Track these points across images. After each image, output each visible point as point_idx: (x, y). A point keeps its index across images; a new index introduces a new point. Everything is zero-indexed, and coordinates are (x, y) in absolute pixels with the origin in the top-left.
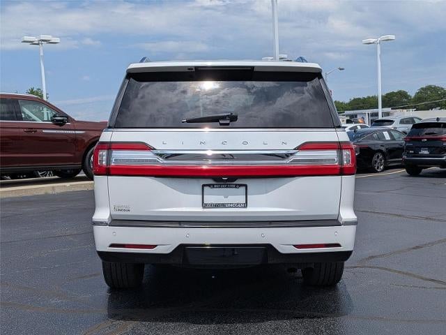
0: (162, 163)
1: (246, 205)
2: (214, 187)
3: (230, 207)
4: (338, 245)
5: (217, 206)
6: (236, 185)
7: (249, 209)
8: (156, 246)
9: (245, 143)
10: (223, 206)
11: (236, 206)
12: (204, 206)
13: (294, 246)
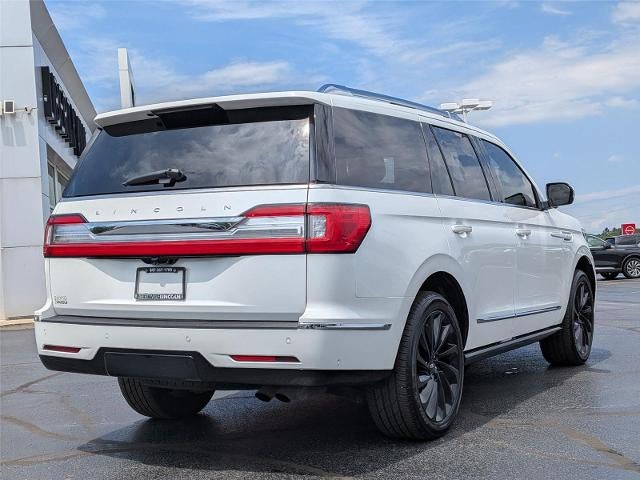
0: (94, 238)
1: (184, 297)
2: (149, 272)
3: (166, 299)
4: (293, 359)
5: (150, 297)
6: (173, 268)
7: (187, 303)
8: (80, 349)
9: (180, 209)
10: (157, 297)
11: (172, 297)
12: (138, 297)
13: (232, 356)
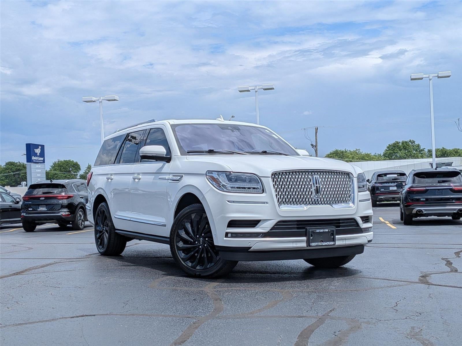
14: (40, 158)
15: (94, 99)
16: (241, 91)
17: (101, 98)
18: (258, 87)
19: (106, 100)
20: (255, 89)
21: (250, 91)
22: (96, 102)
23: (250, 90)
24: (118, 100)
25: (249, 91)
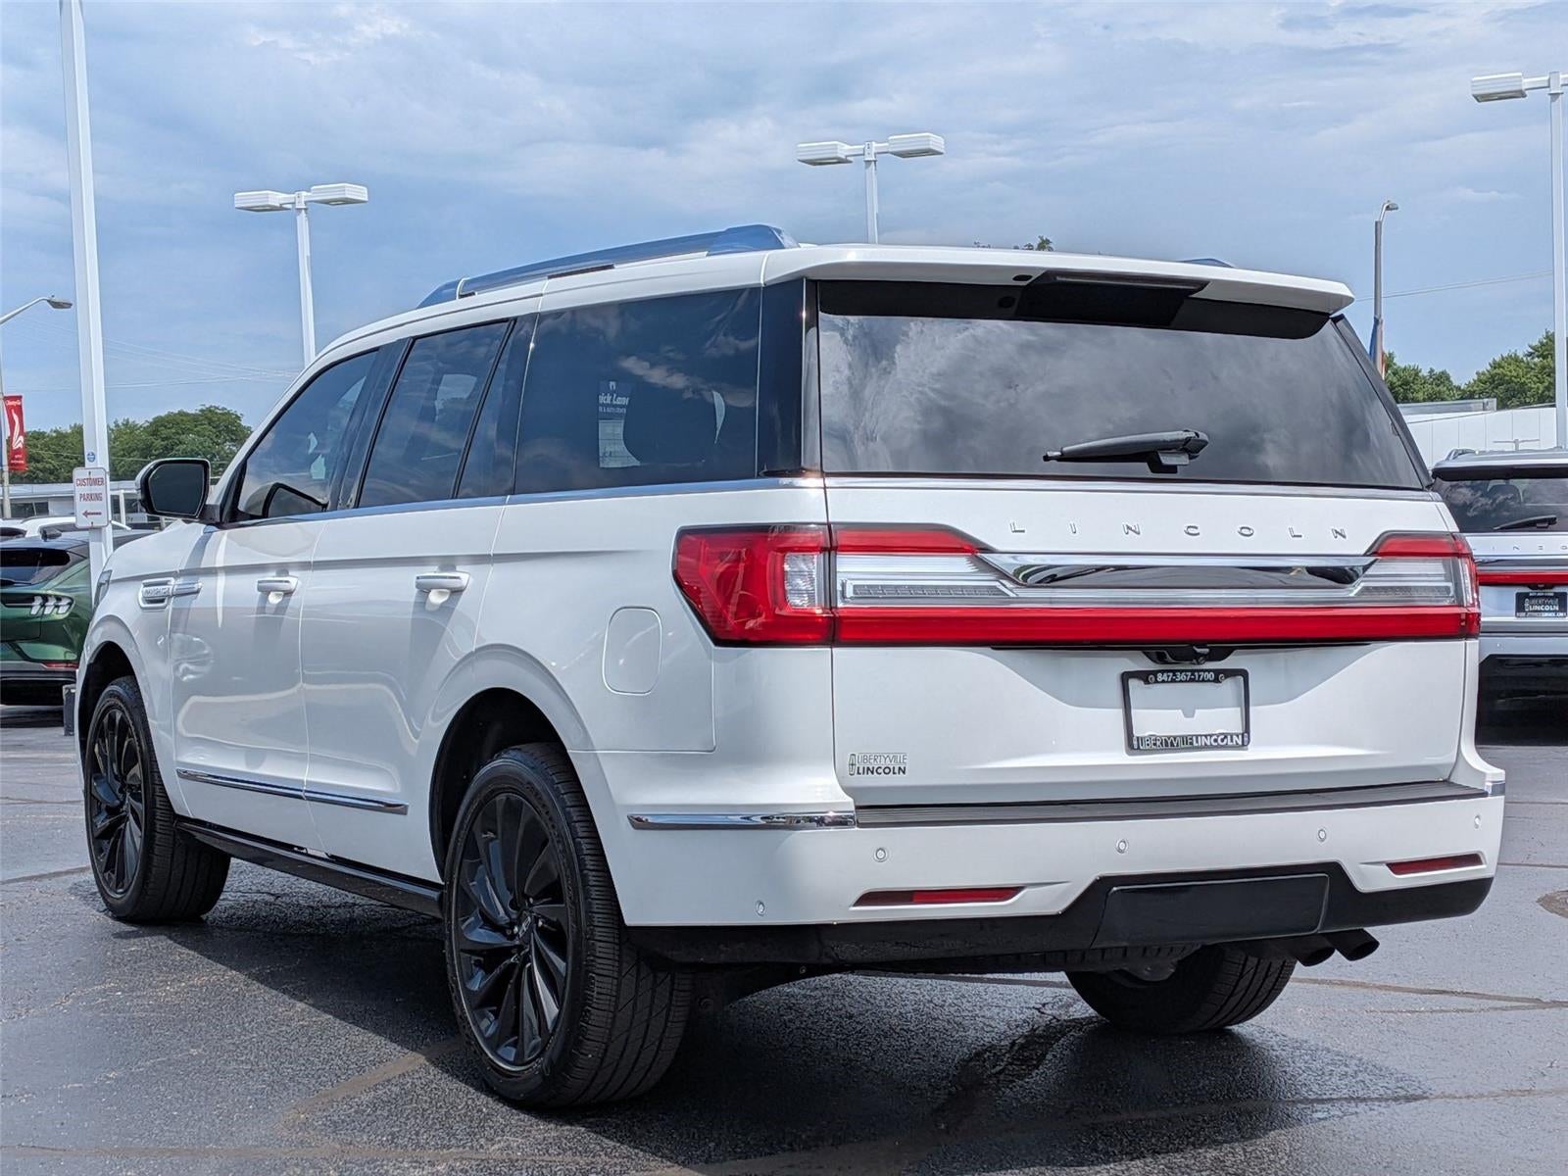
1: (1246, 740)
2: (1156, 681)
3: (1206, 747)
5: (1169, 744)
6: (1218, 672)
7: (1251, 753)
8: (1015, 890)
10: (1186, 743)
11: (1221, 742)
12: (1133, 744)
13: (1389, 866)
14: (619, 398)
15: (844, 150)
16: (1481, 98)
17: (874, 144)
18: (1561, 76)
19: (892, 153)
20: (1549, 87)
21: (1524, 96)
22: (850, 162)
23: (1527, 92)
24: (941, 153)
25: (1521, 94)
